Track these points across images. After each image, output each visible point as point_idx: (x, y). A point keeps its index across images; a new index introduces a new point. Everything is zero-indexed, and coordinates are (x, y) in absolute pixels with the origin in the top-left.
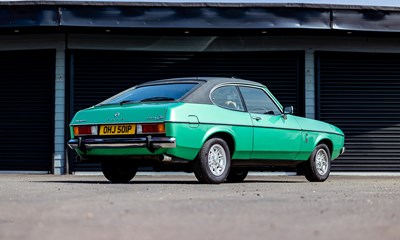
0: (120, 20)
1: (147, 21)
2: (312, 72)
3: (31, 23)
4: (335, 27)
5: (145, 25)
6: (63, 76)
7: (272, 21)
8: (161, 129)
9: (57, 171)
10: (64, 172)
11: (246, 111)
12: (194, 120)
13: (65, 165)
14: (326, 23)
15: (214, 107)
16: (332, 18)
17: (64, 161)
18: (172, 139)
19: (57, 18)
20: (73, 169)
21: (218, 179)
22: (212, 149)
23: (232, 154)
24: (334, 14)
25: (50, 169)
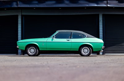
0: (38, 5)
1: (46, 5)
5: (46, 6)
6: (21, 23)
10: (21, 54)
13: (21, 52)
16: (107, 3)
19: (17, 5)
24: (108, 2)
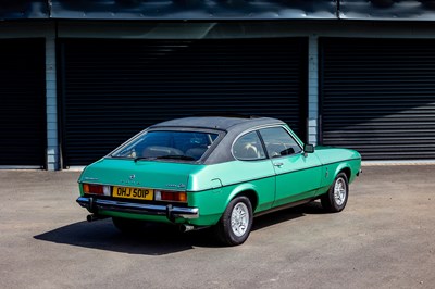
0: (115, 12)
1: (144, 13)
2: (316, 60)
3: (19, 15)
4: (342, 16)
5: (143, 17)
6: (54, 67)
7: (276, 11)
8: (182, 198)
9: (51, 167)
10: (58, 168)
11: (268, 158)
12: (217, 184)
13: (59, 161)
14: (332, 12)
15: (237, 163)
16: (339, 7)
17: (57, 156)
18: (195, 210)
19: (47, 10)
20: (67, 164)
21: (240, 240)
22: (234, 210)
23: (254, 208)
24: (341, 3)
25: (43, 164)
